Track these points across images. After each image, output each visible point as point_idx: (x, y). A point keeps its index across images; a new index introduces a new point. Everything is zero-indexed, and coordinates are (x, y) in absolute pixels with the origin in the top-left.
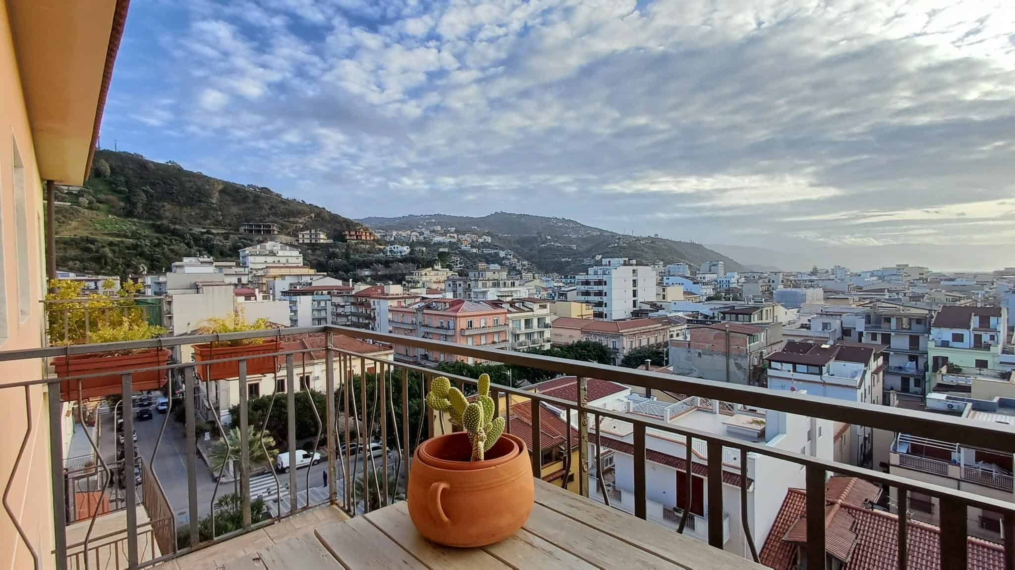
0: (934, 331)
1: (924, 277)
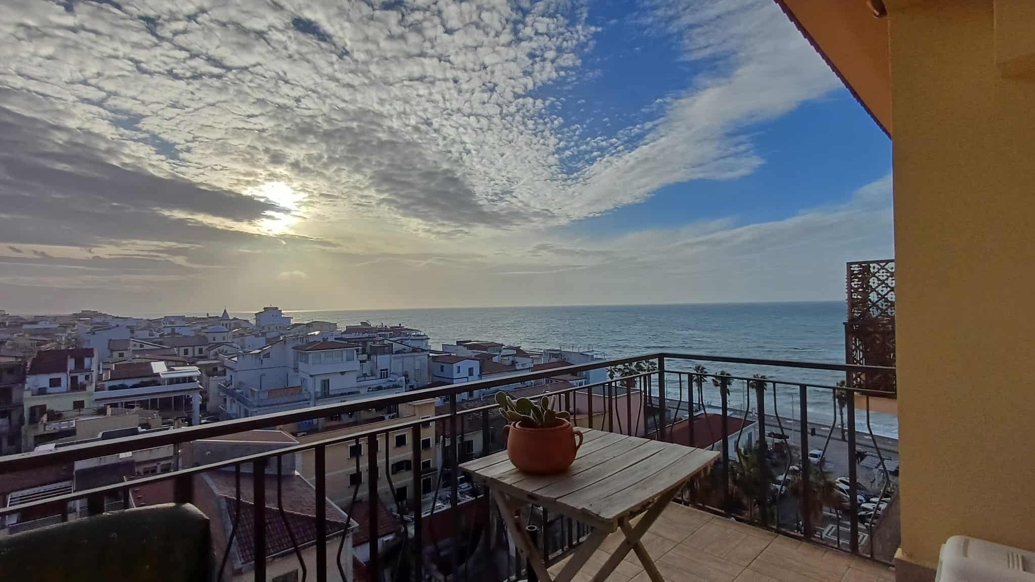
0: (30, 380)
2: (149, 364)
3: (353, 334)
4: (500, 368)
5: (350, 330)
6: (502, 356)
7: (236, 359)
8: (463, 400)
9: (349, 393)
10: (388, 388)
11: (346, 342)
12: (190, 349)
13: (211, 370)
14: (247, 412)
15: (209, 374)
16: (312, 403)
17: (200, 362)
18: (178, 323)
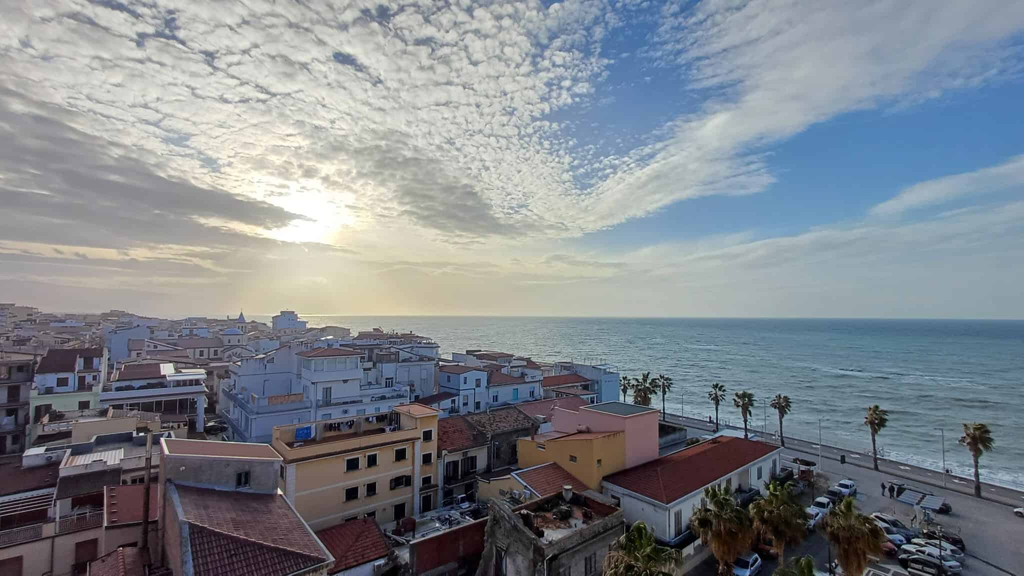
0: (38, 378)
1: (31, 318)
2: (158, 365)
3: (364, 341)
4: (509, 380)
5: (362, 336)
6: (512, 367)
7: (239, 363)
8: (469, 412)
9: (354, 402)
10: (393, 397)
11: (352, 349)
12: (206, 351)
13: (222, 372)
14: (247, 419)
15: (220, 377)
16: (313, 411)
17: (212, 365)
18: (200, 325)
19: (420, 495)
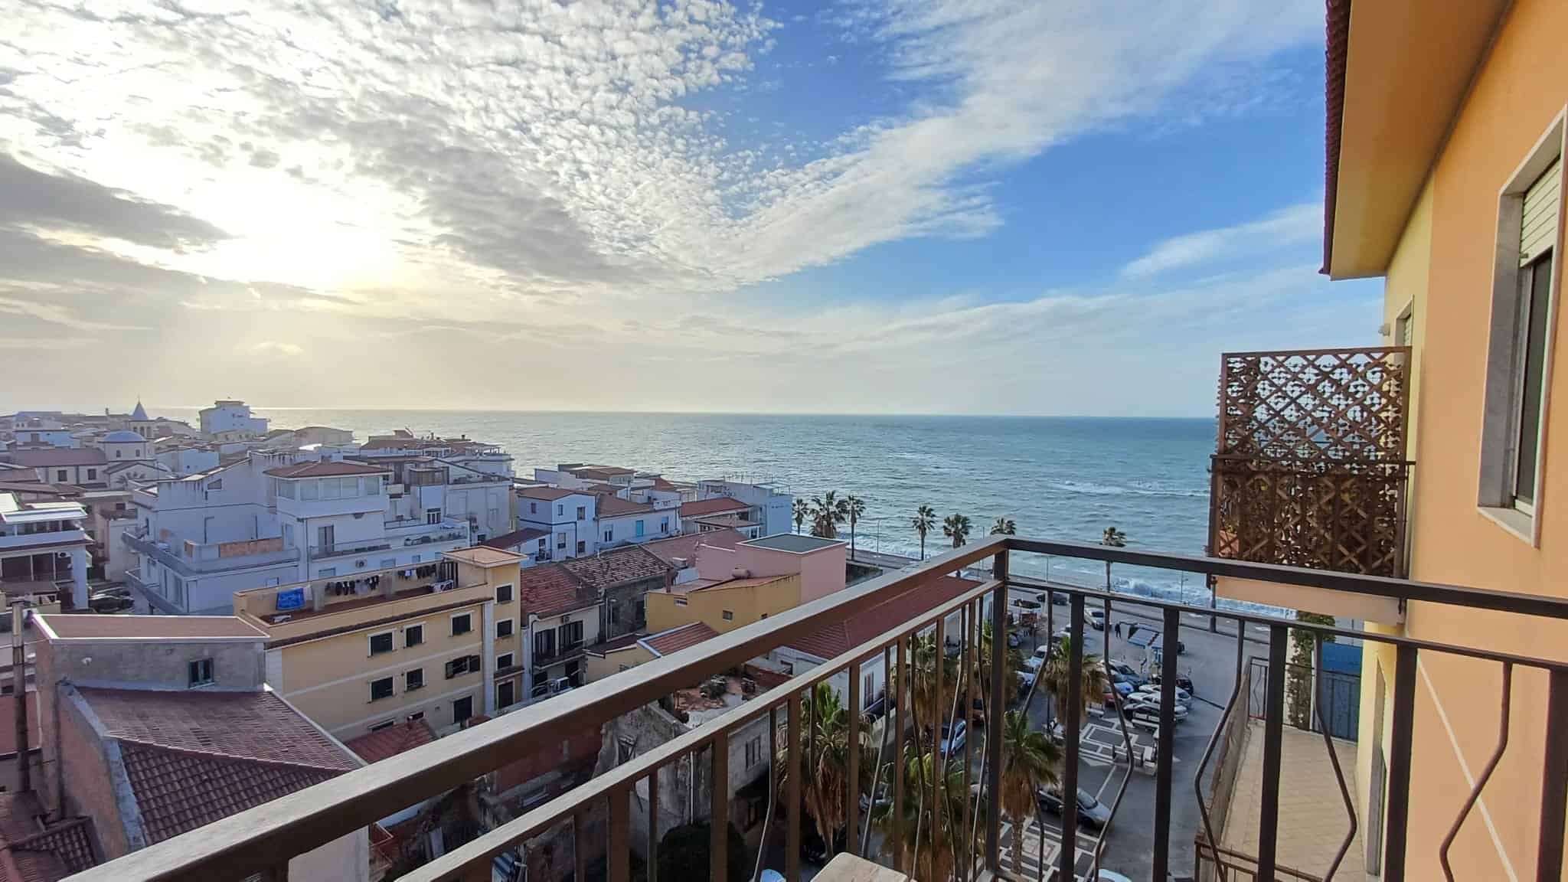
3: (382, 450)
4: (629, 508)
5: (375, 443)
6: (633, 489)
7: (154, 490)
8: (567, 557)
9: (371, 549)
10: (441, 539)
11: (366, 464)
12: (71, 472)
13: (112, 508)
14: (178, 582)
15: (107, 516)
16: (302, 565)
17: (87, 495)
18: (48, 425)
19: (495, 682)
